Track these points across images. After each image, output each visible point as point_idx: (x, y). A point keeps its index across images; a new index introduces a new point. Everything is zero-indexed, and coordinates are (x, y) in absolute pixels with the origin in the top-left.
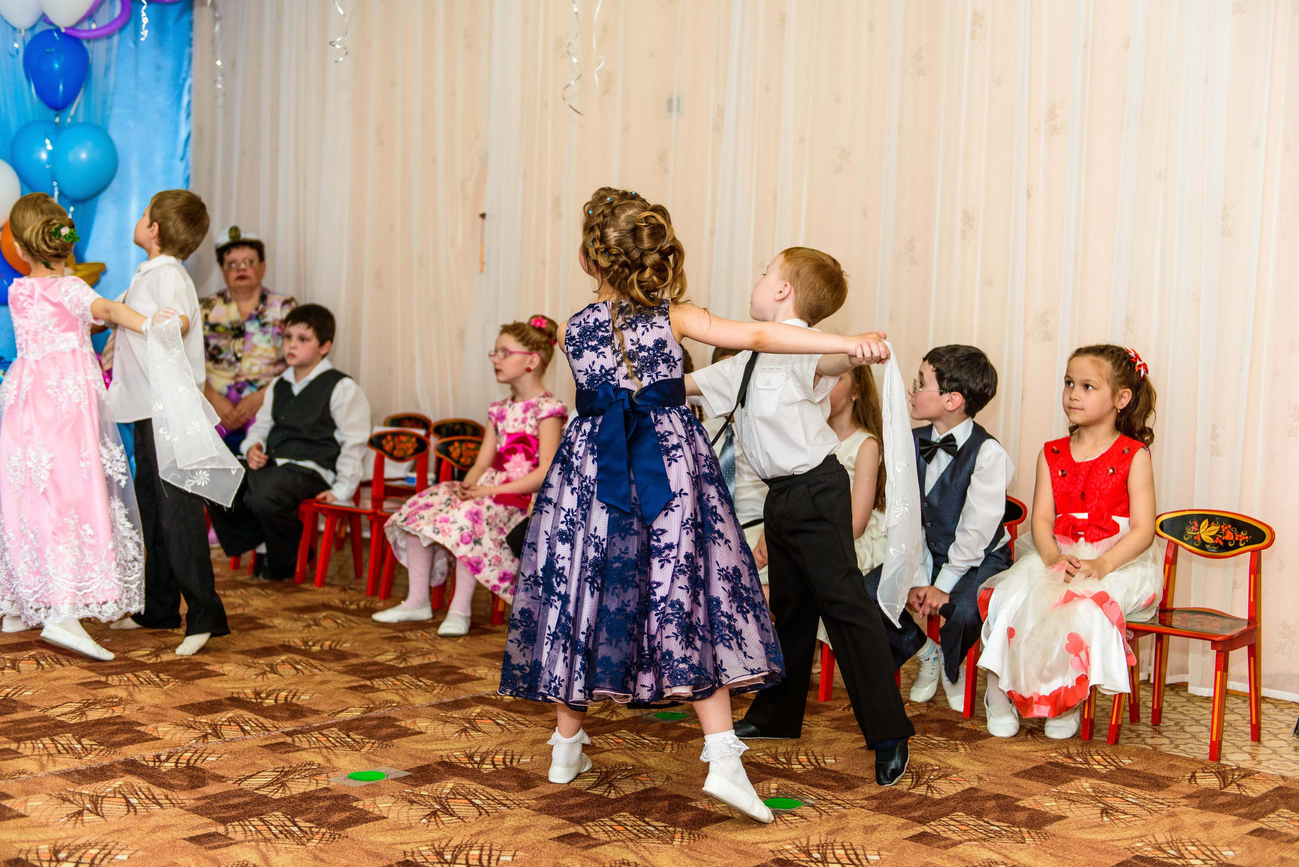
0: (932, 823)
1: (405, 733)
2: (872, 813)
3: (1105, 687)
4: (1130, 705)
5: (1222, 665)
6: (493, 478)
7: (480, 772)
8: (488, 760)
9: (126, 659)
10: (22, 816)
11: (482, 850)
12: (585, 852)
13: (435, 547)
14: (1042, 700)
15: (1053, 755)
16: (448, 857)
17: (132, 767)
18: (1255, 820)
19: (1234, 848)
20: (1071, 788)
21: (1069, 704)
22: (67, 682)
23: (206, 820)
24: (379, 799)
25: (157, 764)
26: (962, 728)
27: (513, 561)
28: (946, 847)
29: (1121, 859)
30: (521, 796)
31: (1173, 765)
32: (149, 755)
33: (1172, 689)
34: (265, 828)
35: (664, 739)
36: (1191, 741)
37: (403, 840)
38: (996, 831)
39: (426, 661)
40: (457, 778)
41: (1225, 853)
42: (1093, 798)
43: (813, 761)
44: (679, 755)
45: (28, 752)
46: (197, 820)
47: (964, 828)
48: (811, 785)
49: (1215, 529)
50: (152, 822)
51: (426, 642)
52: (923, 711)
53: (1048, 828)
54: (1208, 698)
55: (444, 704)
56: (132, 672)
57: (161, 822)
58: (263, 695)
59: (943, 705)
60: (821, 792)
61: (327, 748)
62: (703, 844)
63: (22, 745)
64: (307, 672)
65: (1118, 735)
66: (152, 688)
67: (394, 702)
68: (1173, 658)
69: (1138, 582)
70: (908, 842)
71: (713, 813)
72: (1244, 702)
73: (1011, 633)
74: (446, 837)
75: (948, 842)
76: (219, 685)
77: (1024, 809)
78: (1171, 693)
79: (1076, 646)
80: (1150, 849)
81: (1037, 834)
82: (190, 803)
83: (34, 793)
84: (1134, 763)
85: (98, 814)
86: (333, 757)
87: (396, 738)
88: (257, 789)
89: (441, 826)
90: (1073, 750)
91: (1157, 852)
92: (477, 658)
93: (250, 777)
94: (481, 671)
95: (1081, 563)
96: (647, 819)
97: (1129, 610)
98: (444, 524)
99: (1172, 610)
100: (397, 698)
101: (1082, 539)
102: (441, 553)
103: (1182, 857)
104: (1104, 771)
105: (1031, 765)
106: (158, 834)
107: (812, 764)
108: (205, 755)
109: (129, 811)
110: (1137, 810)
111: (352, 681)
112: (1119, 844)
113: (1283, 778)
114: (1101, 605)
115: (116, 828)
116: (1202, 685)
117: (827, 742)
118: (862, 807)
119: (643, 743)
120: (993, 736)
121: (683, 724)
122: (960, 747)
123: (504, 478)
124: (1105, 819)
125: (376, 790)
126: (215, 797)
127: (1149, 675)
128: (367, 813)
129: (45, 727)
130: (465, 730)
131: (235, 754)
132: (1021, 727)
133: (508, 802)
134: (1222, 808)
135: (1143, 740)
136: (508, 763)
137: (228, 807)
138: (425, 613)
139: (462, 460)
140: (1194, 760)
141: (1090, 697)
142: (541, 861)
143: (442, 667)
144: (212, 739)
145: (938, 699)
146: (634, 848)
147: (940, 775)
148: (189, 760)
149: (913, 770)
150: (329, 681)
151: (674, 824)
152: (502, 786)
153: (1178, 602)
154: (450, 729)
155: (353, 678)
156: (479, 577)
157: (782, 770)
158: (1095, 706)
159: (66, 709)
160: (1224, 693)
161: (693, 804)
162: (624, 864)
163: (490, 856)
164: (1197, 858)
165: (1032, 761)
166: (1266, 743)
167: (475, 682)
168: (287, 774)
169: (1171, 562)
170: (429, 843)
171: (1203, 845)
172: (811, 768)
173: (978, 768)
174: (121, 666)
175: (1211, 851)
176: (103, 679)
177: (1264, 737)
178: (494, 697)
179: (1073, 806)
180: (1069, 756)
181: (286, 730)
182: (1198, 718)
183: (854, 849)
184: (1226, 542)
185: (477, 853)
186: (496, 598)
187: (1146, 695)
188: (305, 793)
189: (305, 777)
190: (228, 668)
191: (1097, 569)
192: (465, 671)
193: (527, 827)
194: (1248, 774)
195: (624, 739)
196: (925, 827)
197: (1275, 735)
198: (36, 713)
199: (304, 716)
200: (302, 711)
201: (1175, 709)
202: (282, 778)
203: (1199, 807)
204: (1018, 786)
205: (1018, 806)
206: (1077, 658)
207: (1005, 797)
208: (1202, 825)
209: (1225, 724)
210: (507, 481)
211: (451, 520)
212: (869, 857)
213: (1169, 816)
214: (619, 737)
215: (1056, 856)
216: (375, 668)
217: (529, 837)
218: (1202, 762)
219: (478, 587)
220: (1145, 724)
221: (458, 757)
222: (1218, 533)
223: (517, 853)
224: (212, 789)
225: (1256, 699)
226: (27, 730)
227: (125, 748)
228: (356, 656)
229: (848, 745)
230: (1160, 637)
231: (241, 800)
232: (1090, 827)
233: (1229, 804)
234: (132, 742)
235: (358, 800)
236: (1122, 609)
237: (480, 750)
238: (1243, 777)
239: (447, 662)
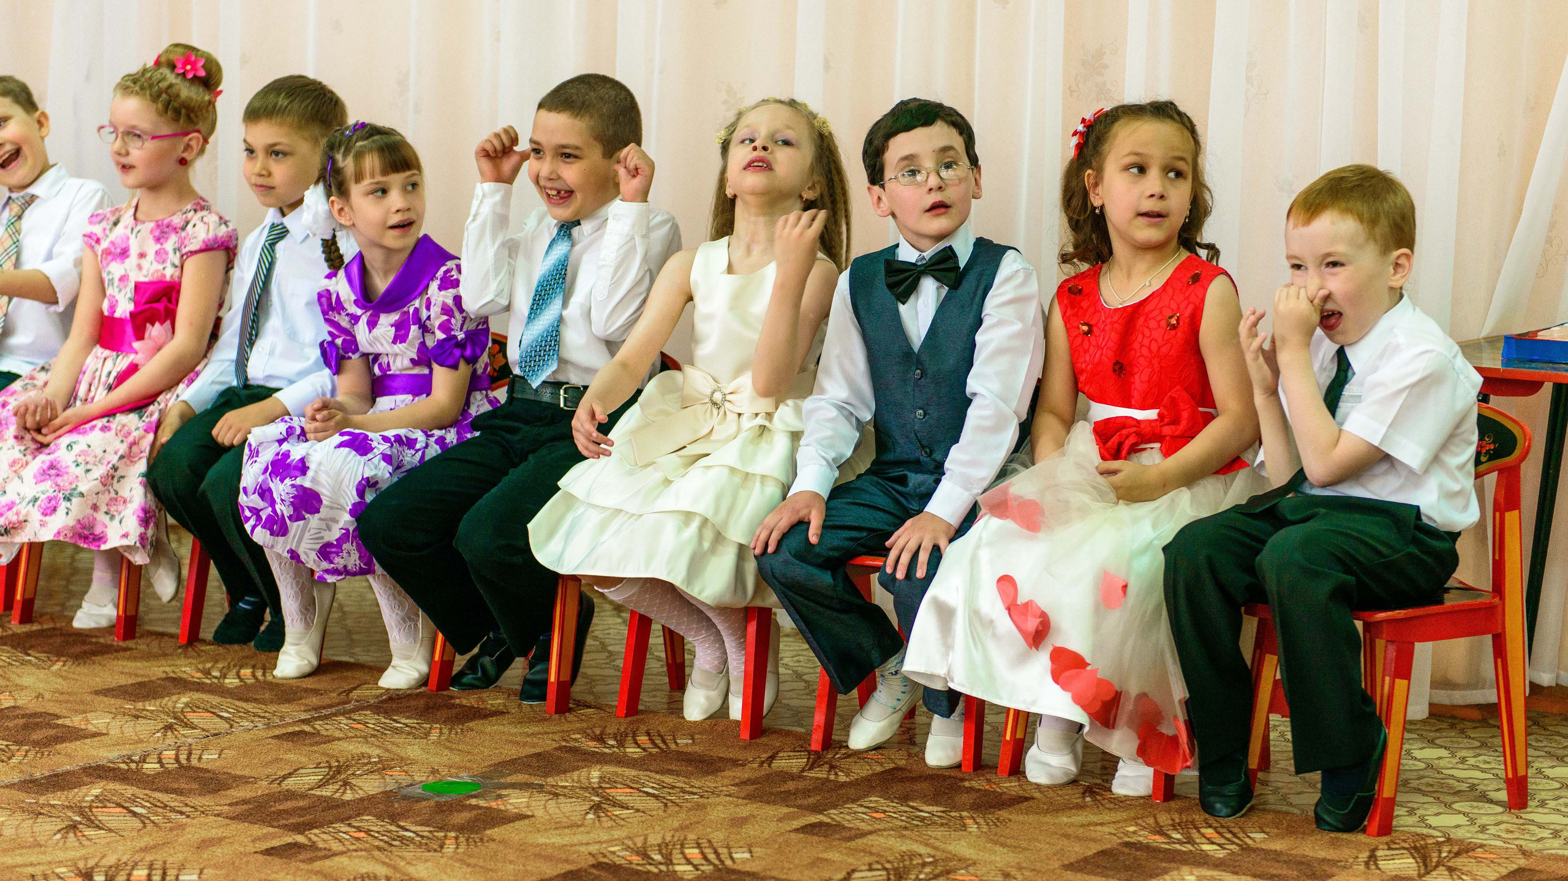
15: (1132, 829)
26: (971, 789)
35: (441, 829)
43: (712, 857)
44: (470, 856)
55: (31, 781)
84: (1271, 839)
90: (1167, 820)
92: (89, 698)
94: (98, 721)
104: (1221, 854)
105: (1094, 848)
113: (1524, 853)
117: (738, 822)
119: (402, 839)
121: (474, 802)
122: (969, 822)
130: (74, 827)
143: (23, 716)
147: (937, 871)
149: (888, 866)
154: (46, 827)
157: (656, 875)
165: (1094, 840)
167: (88, 741)
172: (708, 868)
173: (1003, 858)
178: (123, 766)
180: (1159, 831)
192: (68, 722)
194: (1465, 849)
195: (368, 832)
214: (359, 829)
229: (773, 826)
237: (104, 862)
238: (1458, 854)
239: (34, 706)
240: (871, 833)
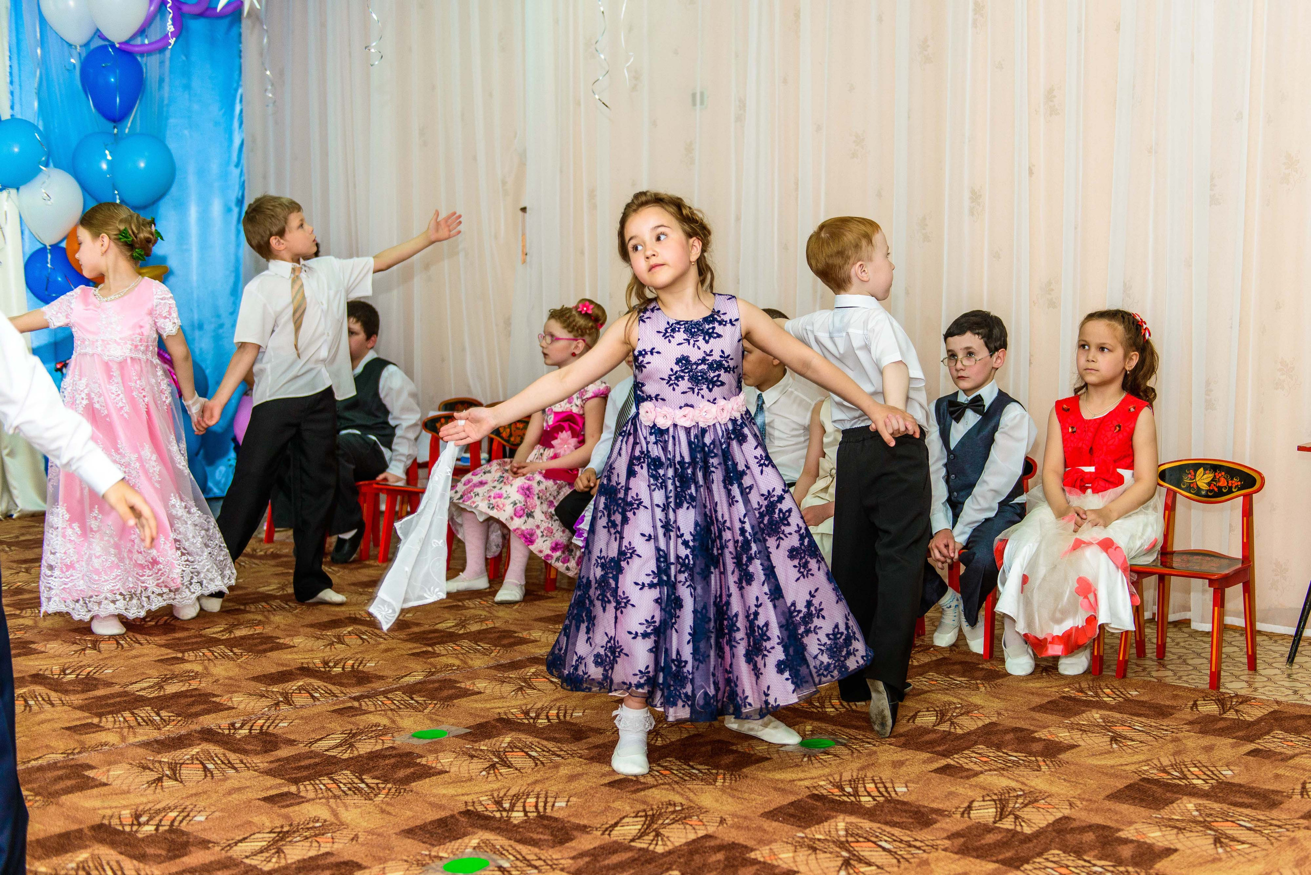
0: (955, 756)
1: (466, 693)
2: (899, 749)
3: (1112, 626)
4: (1136, 642)
5: (1219, 601)
6: (541, 454)
7: (535, 726)
8: (543, 716)
9: (201, 636)
10: (105, 785)
11: (538, 798)
12: (634, 795)
13: (490, 520)
14: (1056, 639)
15: (1067, 690)
16: (506, 805)
17: (208, 735)
18: (1252, 741)
19: (1232, 768)
20: (1083, 719)
21: (1080, 643)
22: (145, 659)
23: (279, 781)
24: (441, 755)
25: (232, 731)
26: (982, 669)
27: (564, 532)
28: (968, 777)
29: (1129, 782)
30: (573, 747)
31: (1177, 695)
32: (225, 723)
33: (1175, 626)
34: (334, 785)
36: (1193, 672)
37: (464, 792)
38: (1014, 761)
39: (484, 627)
40: (514, 733)
41: (1224, 773)
42: (1104, 728)
45: (110, 725)
46: (271, 781)
47: (985, 759)
48: (843, 726)
49: (1209, 476)
50: (229, 784)
51: (484, 609)
52: (947, 655)
53: (1062, 756)
54: (1208, 633)
55: (501, 665)
56: (207, 648)
57: (237, 784)
58: (331, 664)
59: (965, 648)
60: (852, 732)
61: (391, 710)
62: (744, 785)
63: (104, 719)
64: (372, 641)
65: (1125, 670)
66: (226, 662)
67: (454, 665)
68: (1175, 597)
69: (1141, 528)
70: (933, 774)
71: (752, 755)
72: (1242, 635)
73: (1025, 579)
74: (504, 788)
75: (970, 773)
76: (289, 656)
77: (1040, 739)
78: (1174, 630)
79: (1085, 589)
80: (1155, 771)
81: (1052, 762)
82: (263, 766)
83: (115, 763)
84: (1140, 695)
85: (176, 780)
86: (398, 719)
87: (456, 698)
88: (326, 750)
89: (500, 777)
90: (1084, 685)
91: (1162, 774)
92: (531, 622)
93: (320, 740)
94: (536, 634)
95: (1088, 513)
96: (691, 763)
97: (1133, 554)
98: (498, 499)
99: (1173, 553)
100: (457, 662)
101: (1089, 491)
102: (495, 526)
103: (1185, 777)
104: (1113, 703)
105: (1046, 700)
106: (234, 796)
107: (844, 707)
108: (277, 722)
109: (206, 776)
110: (1143, 737)
111: (415, 648)
112: (1127, 768)
113: (1277, 702)
114: (1106, 551)
115: (194, 791)
116: (1203, 621)
118: (890, 744)
120: (1010, 675)
122: (980, 686)
123: (552, 455)
124: (1115, 746)
125: (439, 747)
126: (287, 759)
127: (1154, 614)
128: (431, 768)
129: (125, 702)
130: (521, 689)
131: (306, 719)
132: (1037, 666)
133: (562, 753)
134: (1222, 732)
135: (1149, 673)
136: (562, 718)
137: (299, 768)
138: (482, 583)
139: (512, 439)
140: (1195, 690)
141: (1099, 635)
142: (593, 805)
143: (499, 632)
144: (283, 707)
145: (960, 643)
146: (679, 790)
147: (962, 712)
148: (262, 727)
149: (937, 709)
150: (394, 649)
151: (717, 767)
152: (555, 738)
153: (1178, 545)
154: (507, 688)
155: (415, 645)
156: (532, 547)
157: (816, 713)
158: (1104, 643)
159: (145, 685)
160: (1222, 628)
161: (734, 748)
162: (670, 804)
163: (546, 803)
164: (1199, 778)
165: (1047, 696)
166: (1262, 672)
167: (530, 645)
168: (354, 735)
169: (1170, 508)
170: (489, 793)
171: (1204, 766)
172: (843, 710)
173: (997, 704)
174: (196, 643)
175: (1212, 771)
176: (180, 655)
177: (1260, 666)
179: (1084, 736)
180: (1081, 690)
181: (353, 695)
182: (1200, 651)
183: (883, 783)
184: (1220, 488)
185: (534, 800)
186: (548, 566)
187: (1150, 632)
188: (371, 752)
189: (372, 737)
190: (297, 640)
191: (1104, 518)
192: (520, 635)
193: (579, 775)
194: (1245, 700)
196: (949, 760)
197: (1270, 664)
198: (117, 689)
199: (370, 682)
200: (368, 677)
201: (1178, 644)
202: (349, 741)
203: (1200, 732)
204: (1034, 719)
205: (1035, 738)
206: (1086, 600)
207: (1022, 730)
208: (1203, 748)
209: (1224, 656)
210: (555, 457)
211: (505, 495)
212: (897, 789)
213: (1172, 741)
215: (1069, 781)
216: (436, 635)
217: (581, 785)
218: (1202, 691)
219: (532, 557)
220: (1151, 659)
221: (515, 713)
222: (1212, 480)
223: (571, 799)
224: (284, 752)
225: (1251, 632)
226: (108, 705)
227: (201, 718)
228: (418, 625)
230: (1162, 578)
231: (312, 761)
232: (1101, 754)
233: (1228, 728)
234: (208, 712)
235: (421, 757)
236: (1126, 554)
237: (535, 706)
238: (1241, 703)
239: (504, 627)
240: (928, 691)
